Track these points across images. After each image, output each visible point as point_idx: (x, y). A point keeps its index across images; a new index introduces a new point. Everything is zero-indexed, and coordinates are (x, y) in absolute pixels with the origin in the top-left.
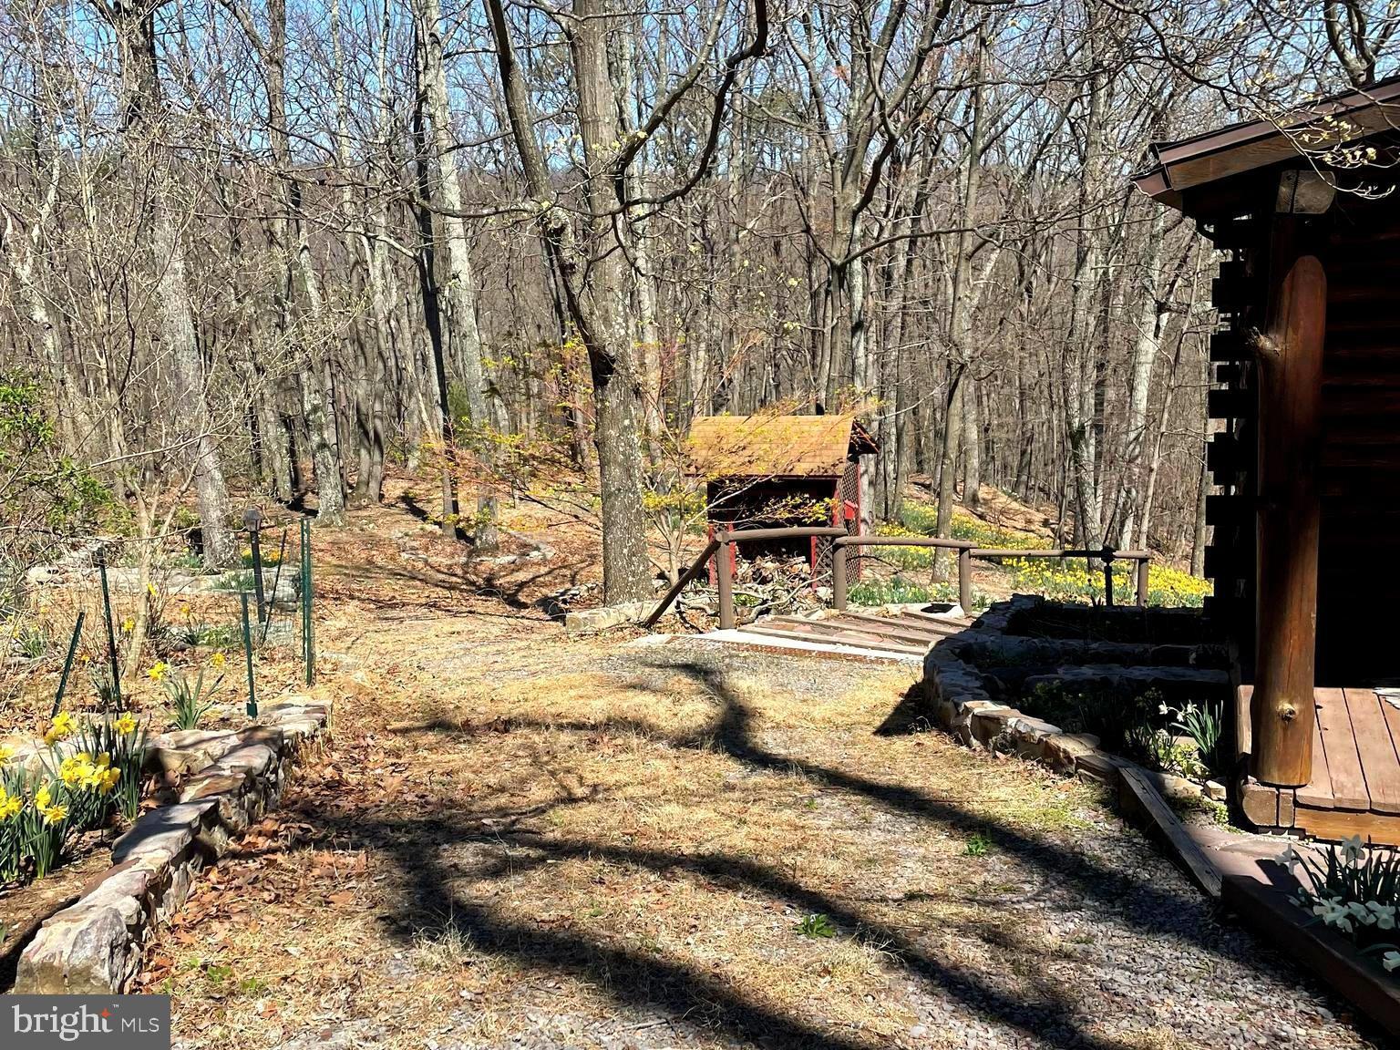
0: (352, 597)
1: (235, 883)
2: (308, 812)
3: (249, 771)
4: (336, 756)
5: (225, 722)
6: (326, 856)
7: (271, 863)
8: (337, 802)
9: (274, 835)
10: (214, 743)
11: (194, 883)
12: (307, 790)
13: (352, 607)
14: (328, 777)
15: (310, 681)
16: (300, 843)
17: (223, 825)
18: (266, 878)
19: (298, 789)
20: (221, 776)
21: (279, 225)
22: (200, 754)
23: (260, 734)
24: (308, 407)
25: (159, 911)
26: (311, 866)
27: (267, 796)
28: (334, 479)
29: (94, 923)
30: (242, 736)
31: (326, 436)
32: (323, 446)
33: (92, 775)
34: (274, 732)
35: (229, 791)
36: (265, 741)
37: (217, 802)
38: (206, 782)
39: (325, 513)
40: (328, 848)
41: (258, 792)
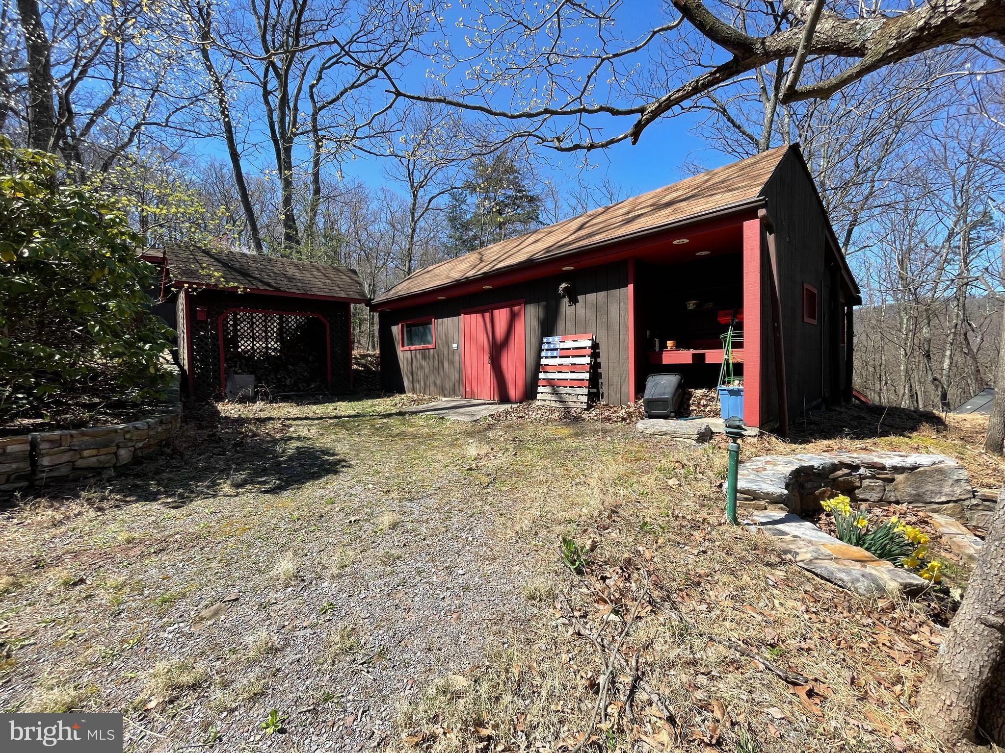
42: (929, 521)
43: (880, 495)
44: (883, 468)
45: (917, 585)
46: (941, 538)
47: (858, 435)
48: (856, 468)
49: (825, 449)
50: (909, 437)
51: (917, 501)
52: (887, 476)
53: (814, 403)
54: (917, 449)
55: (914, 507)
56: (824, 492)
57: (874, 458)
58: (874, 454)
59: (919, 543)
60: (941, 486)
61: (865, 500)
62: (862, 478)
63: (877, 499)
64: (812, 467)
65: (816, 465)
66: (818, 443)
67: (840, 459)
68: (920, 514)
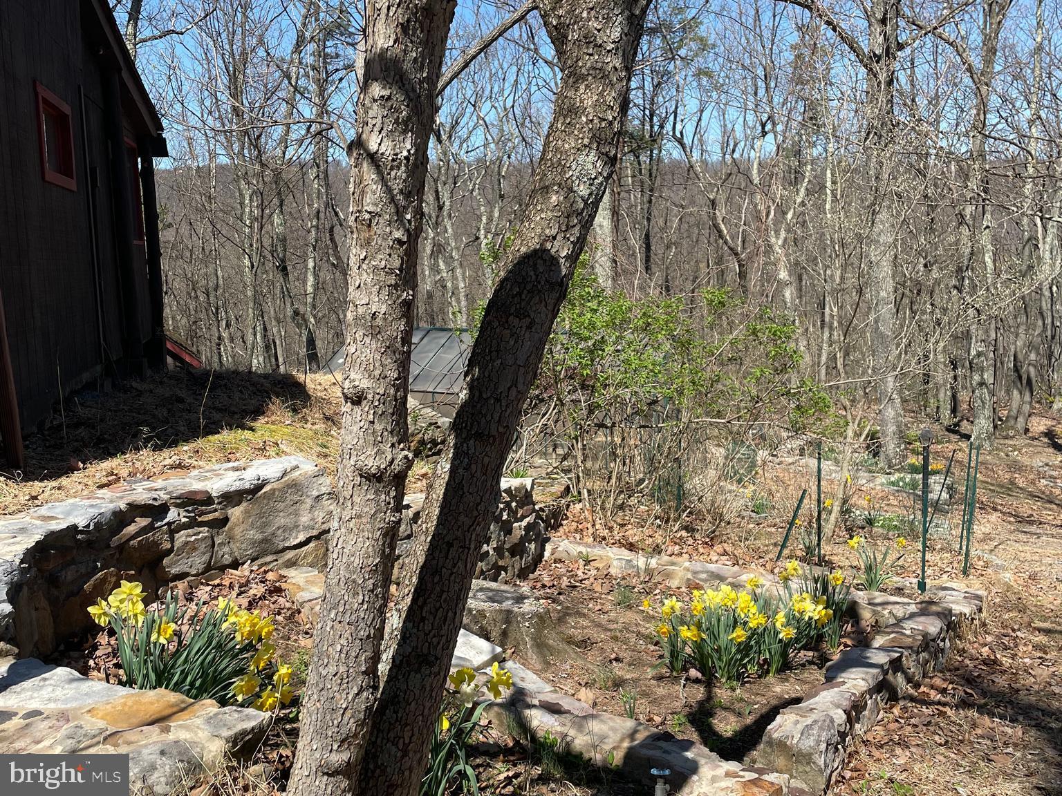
0: (995, 509)
1: (913, 721)
2: (970, 680)
3: (925, 635)
4: (989, 639)
5: (899, 591)
6: (986, 721)
7: (942, 714)
8: (992, 677)
9: (943, 691)
10: (897, 606)
11: (882, 712)
12: (967, 662)
13: (994, 517)
14: (985, 654)
15: (965, 572)
16: (964, 704)
17: (904, 673)
18: (937, 724)
19: (960, 659)
20: (904, 634)
21: (969, 210)
22: (886, 612)
23: (934, 608)
24: (973, 353)
25: (857, 726)
26: (974, 726)
27: (936, 658)
28: (987, 412)
29: (815, 722)
30: (919, 606)
31: (985, 376)
32: (982, 384)
33: (814, 611)
34: (946, 609)
35: (911, 648)
36: (938, 614)
37: (902, 653)
38: (892, 636)
39: (978, 438)
40: (988, 714)
41: (930, 653)
42: (284, 586)
43: (206, 558)
44: (207, 500)
45: (253, 729)
46: (299, 612)
47: (166, 439)
48: (163, 509)
49: (104, 480)
50: (252, 429)
51: (264, 553)
52: (216, 515)
53: (86, 377)
54: (263, 449)
55: (260, 566)
56: (103, 580)
57: (192, 483)
58: (195, 472)
59: (260, 639)
60: (297, 514)
61: (181, 576)
62: (173, 529)
63: (201, 567)
64: (73, 529)
65: (81, 522)
66: (91, 469)
67: (129, 499)
68: (270, 576)
